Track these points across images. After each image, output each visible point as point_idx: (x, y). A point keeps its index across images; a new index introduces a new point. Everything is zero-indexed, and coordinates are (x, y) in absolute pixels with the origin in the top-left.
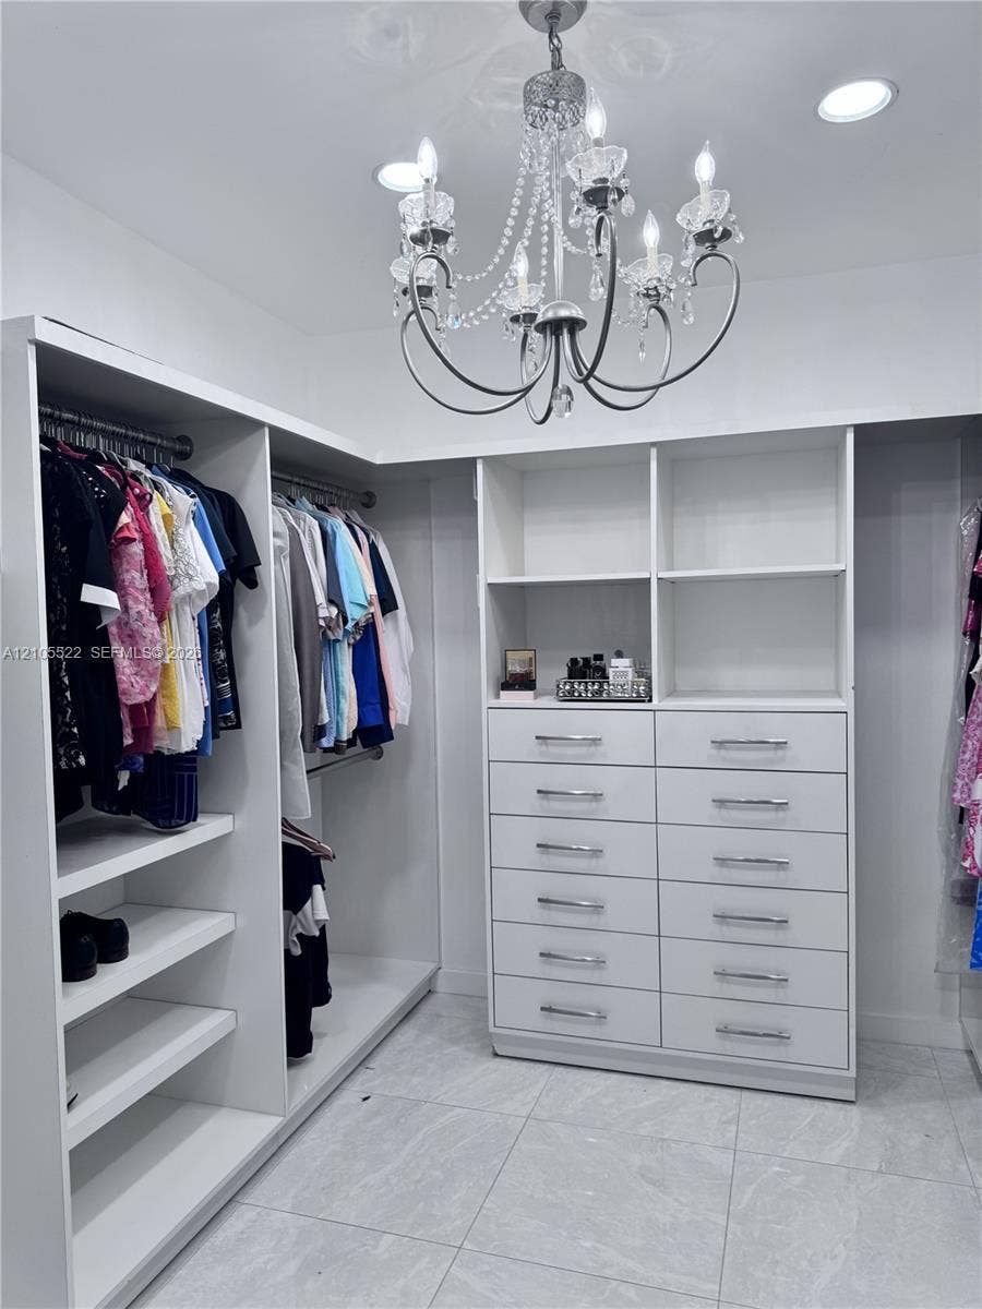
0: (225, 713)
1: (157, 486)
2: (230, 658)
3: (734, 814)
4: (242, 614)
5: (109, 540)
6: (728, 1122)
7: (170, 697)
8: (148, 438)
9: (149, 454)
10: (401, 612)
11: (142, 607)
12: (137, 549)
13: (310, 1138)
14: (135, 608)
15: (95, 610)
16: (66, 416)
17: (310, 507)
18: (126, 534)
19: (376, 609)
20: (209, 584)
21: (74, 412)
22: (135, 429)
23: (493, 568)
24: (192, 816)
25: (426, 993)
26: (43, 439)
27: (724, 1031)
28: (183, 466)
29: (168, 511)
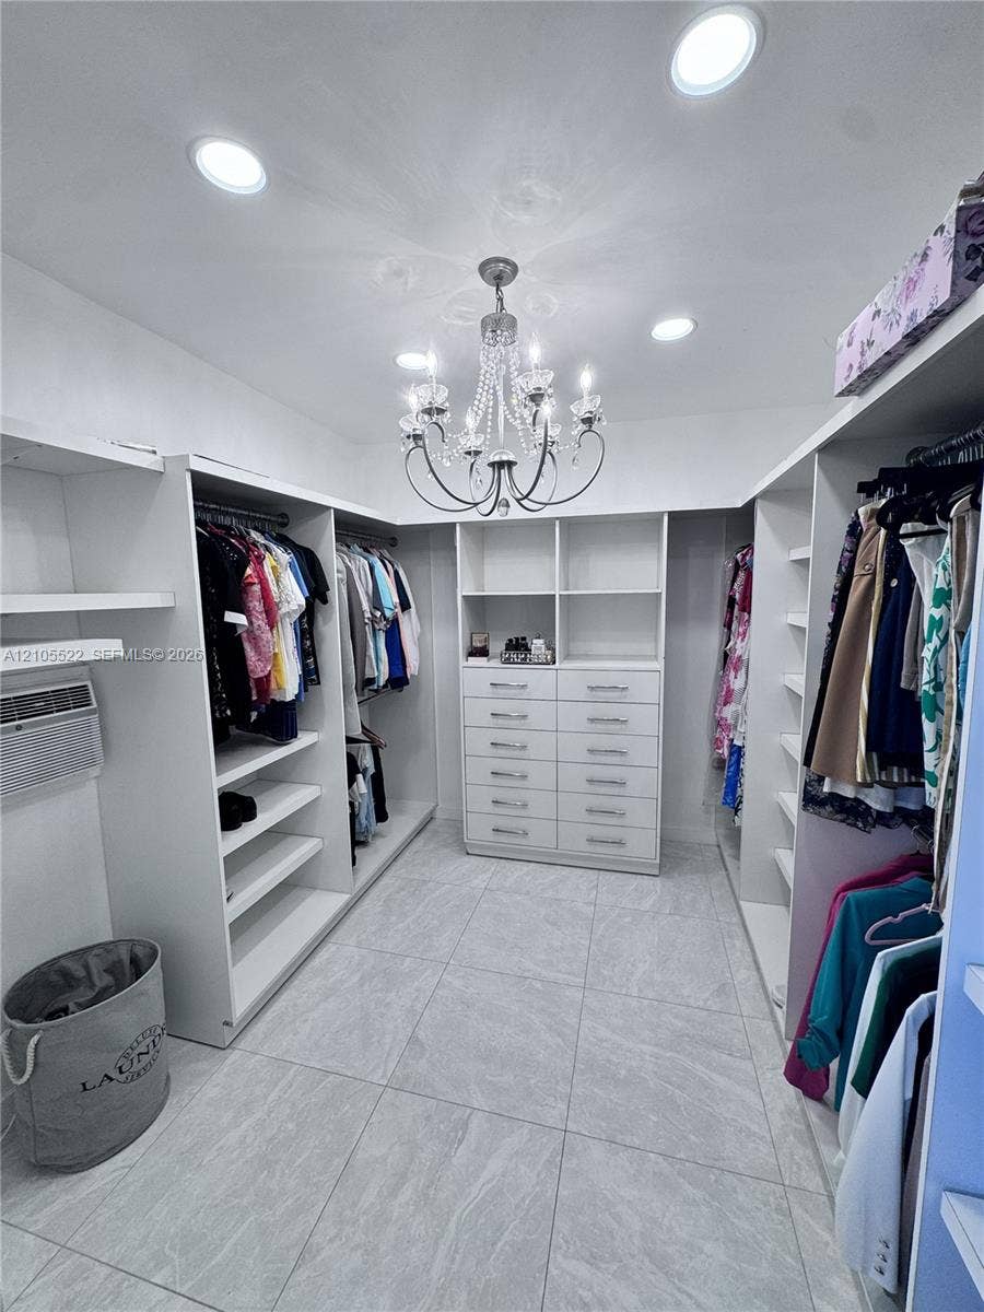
0: (311, 676)
1: (267, 549)
2: (313, 645)
3: (599, 726)
4: (320, 619)
5: (240, 583)
6: (592, 889)
7: (279, 671)
8: (262, 516)
9: (263, 527)
10: (413, 610)
11: (260, 622)
12: (257, 588)
13: (366, 903)
14: (257, 623)
15: (233, 626)
16: (212, 506)
17: (359, 550)
18: (250, 580)
19: (398, 610)
20: (299, 606)
21: (217, 504)
22: (254, 511)
23: (465, 588)
24: (294, 735)
25: (430, 819)
26: (198, 522)
27: (591, 840)
28: (284, 531)
29: (275, 564)
